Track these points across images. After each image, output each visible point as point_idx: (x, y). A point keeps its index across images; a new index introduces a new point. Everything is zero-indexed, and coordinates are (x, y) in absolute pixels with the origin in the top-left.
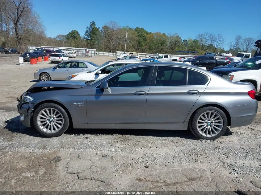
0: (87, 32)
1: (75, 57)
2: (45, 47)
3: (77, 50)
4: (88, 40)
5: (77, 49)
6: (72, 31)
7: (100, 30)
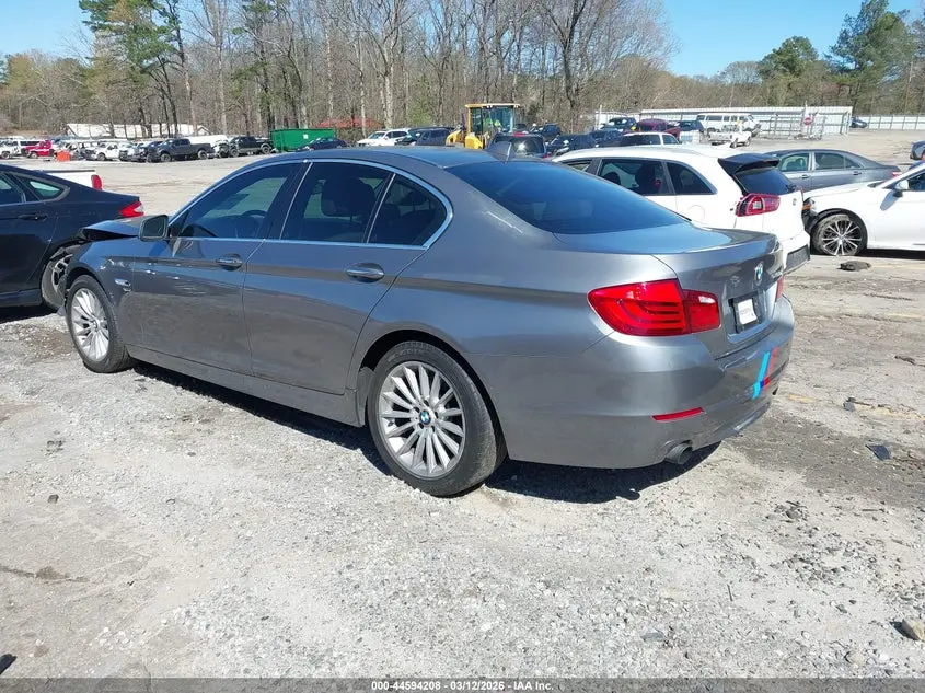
0: (844, 38)
1: (744, 144)
2: (653, 111)
3: (768, 117)
4: (844, 70)
5: (772, 113)
6: (786, 45)
7: (907, 21)
